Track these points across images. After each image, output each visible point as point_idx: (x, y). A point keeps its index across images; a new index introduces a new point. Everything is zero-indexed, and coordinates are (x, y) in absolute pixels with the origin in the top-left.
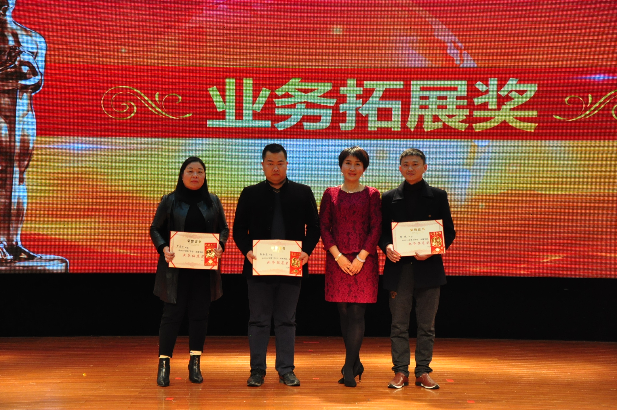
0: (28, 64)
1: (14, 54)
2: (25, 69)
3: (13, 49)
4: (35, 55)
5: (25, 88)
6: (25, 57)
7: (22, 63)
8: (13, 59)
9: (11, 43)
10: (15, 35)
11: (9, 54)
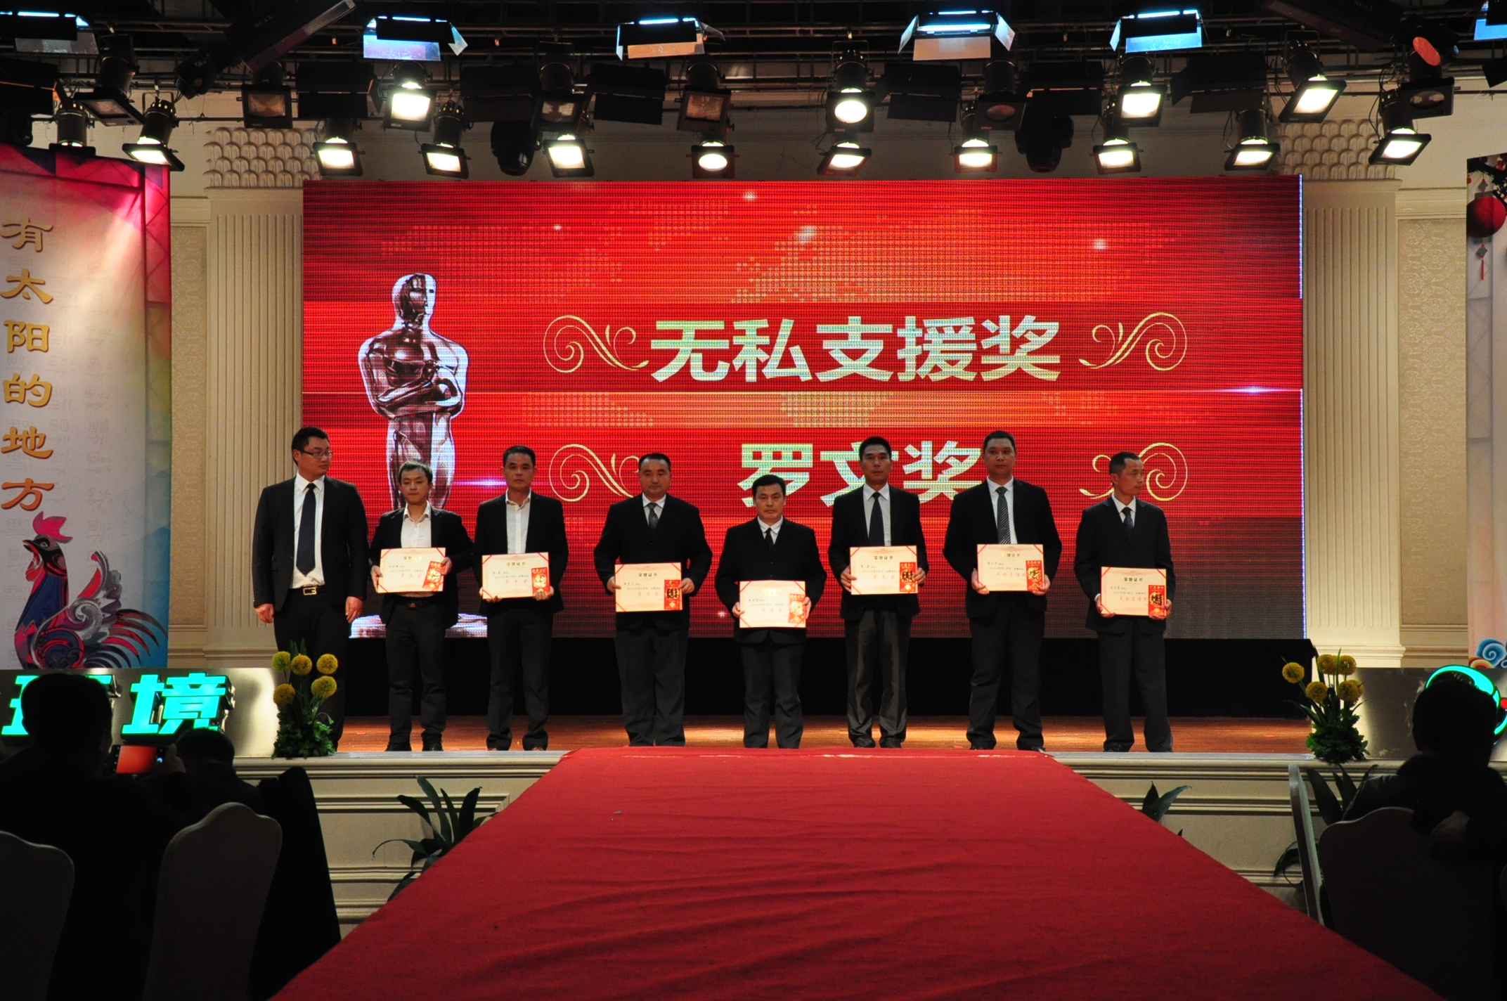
0: (446, 382)
1: (430, 370)
2: (443, 387)
3: (429, 365)
4: (454, 369)
5: (443, 410)
6: (444, 374)
7: (439, 381)
8: (427, 376)
9: (427, 356)
10: (432, 348)
11: (425, 371)
